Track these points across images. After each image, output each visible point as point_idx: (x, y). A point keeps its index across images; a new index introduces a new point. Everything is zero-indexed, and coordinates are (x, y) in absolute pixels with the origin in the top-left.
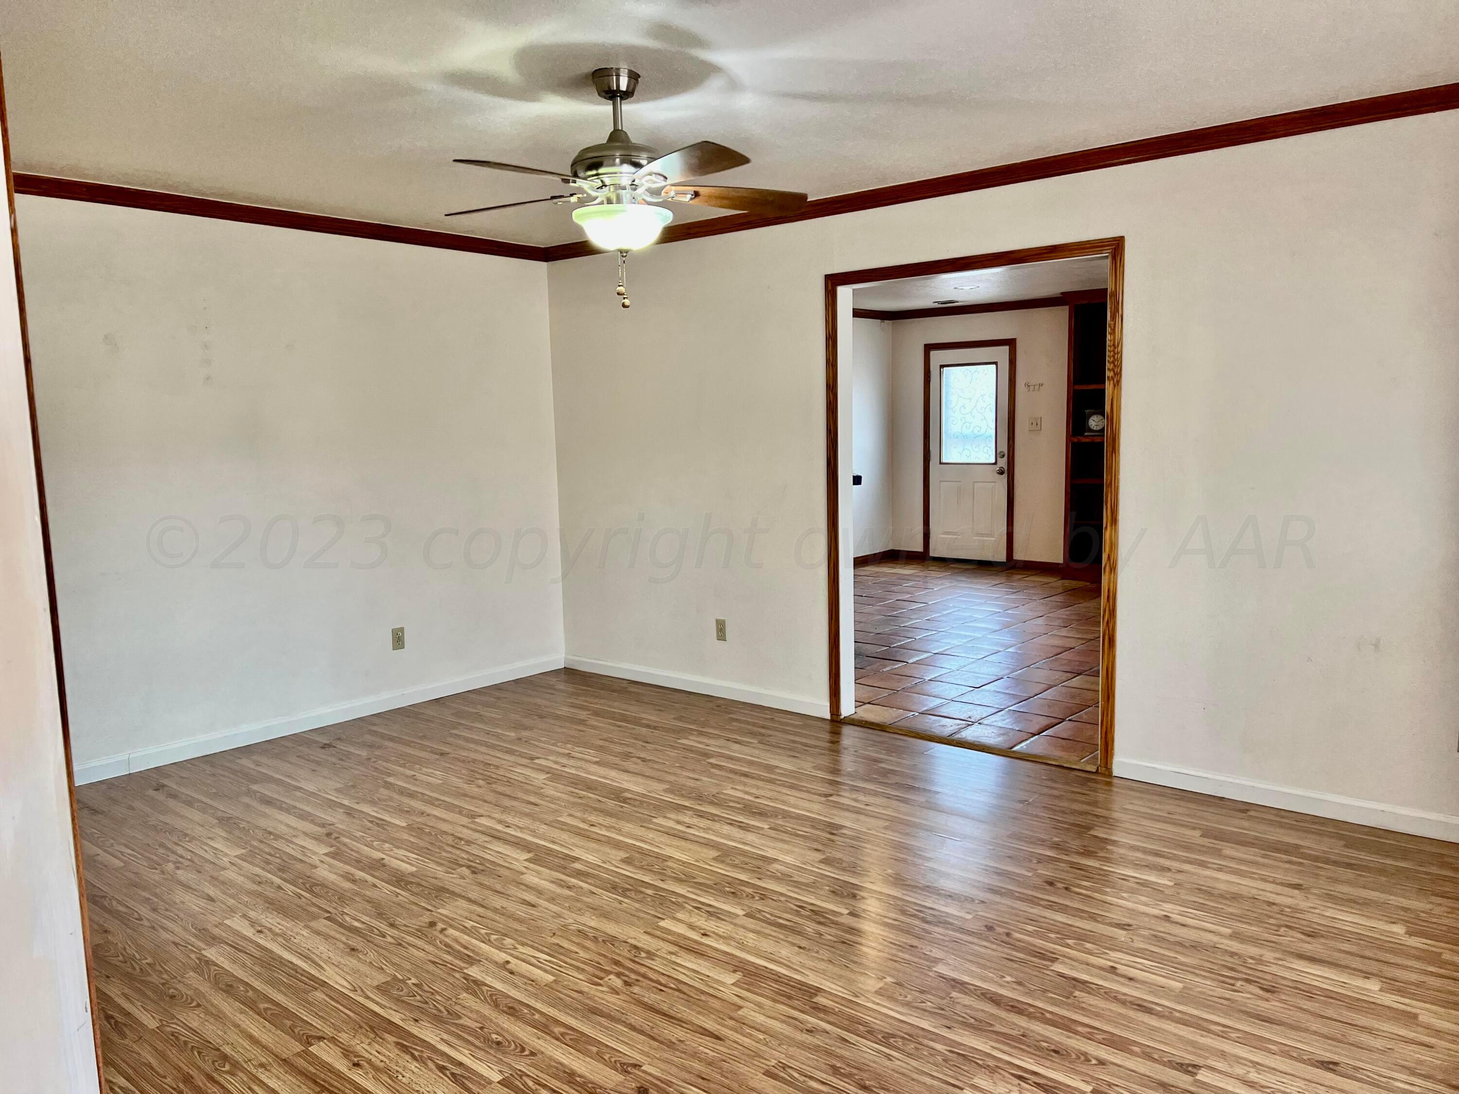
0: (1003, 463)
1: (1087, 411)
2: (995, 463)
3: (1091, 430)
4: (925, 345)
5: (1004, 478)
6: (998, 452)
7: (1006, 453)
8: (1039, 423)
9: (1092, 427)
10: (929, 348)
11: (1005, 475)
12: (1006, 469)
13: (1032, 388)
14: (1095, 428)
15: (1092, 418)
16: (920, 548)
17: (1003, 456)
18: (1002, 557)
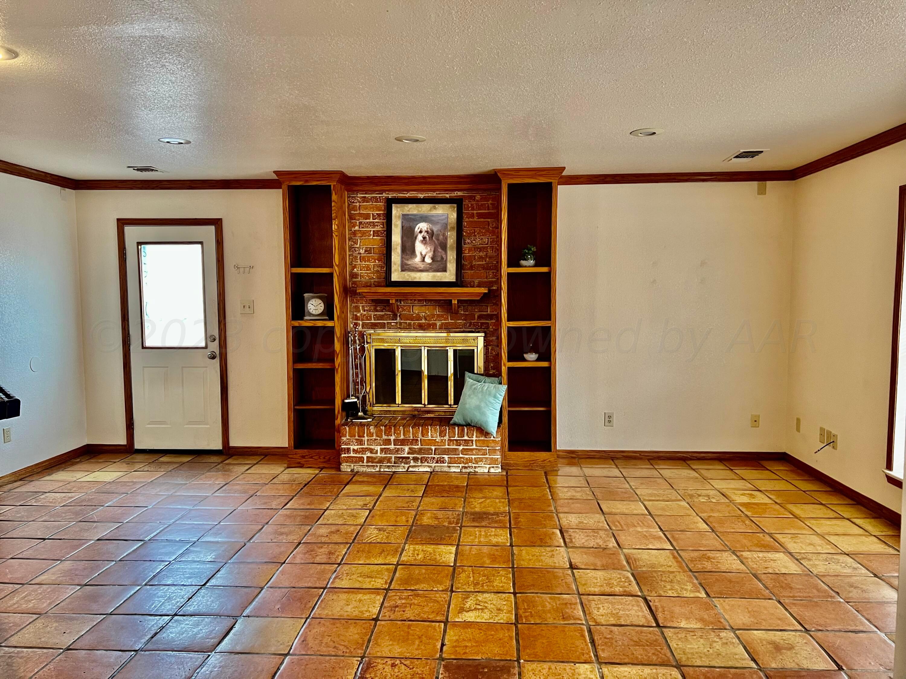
0: (215, 347)
1: (306, 295)
2: (206, 347)
3: (310, 314)
4: (118, 220)
5: (216, 363)
6: (208, 335)
7: (217, 337)
8: (251, 306)
9: (311, 311)
10: (122, 223)
11: (217, 360)
12: (218, 353)
13: (242, 270)
14: (314, 313)
15: (310, 302)
16: (122, 441)
17: (214, 340)
18: (218, 445)
